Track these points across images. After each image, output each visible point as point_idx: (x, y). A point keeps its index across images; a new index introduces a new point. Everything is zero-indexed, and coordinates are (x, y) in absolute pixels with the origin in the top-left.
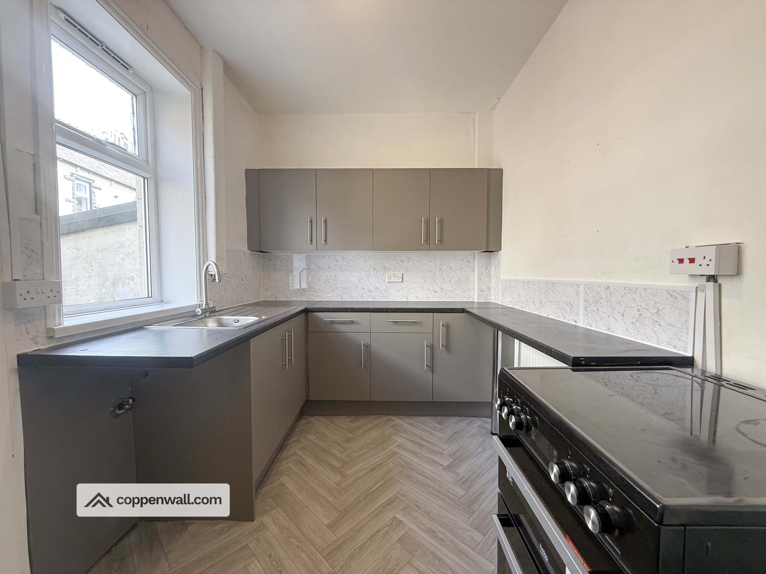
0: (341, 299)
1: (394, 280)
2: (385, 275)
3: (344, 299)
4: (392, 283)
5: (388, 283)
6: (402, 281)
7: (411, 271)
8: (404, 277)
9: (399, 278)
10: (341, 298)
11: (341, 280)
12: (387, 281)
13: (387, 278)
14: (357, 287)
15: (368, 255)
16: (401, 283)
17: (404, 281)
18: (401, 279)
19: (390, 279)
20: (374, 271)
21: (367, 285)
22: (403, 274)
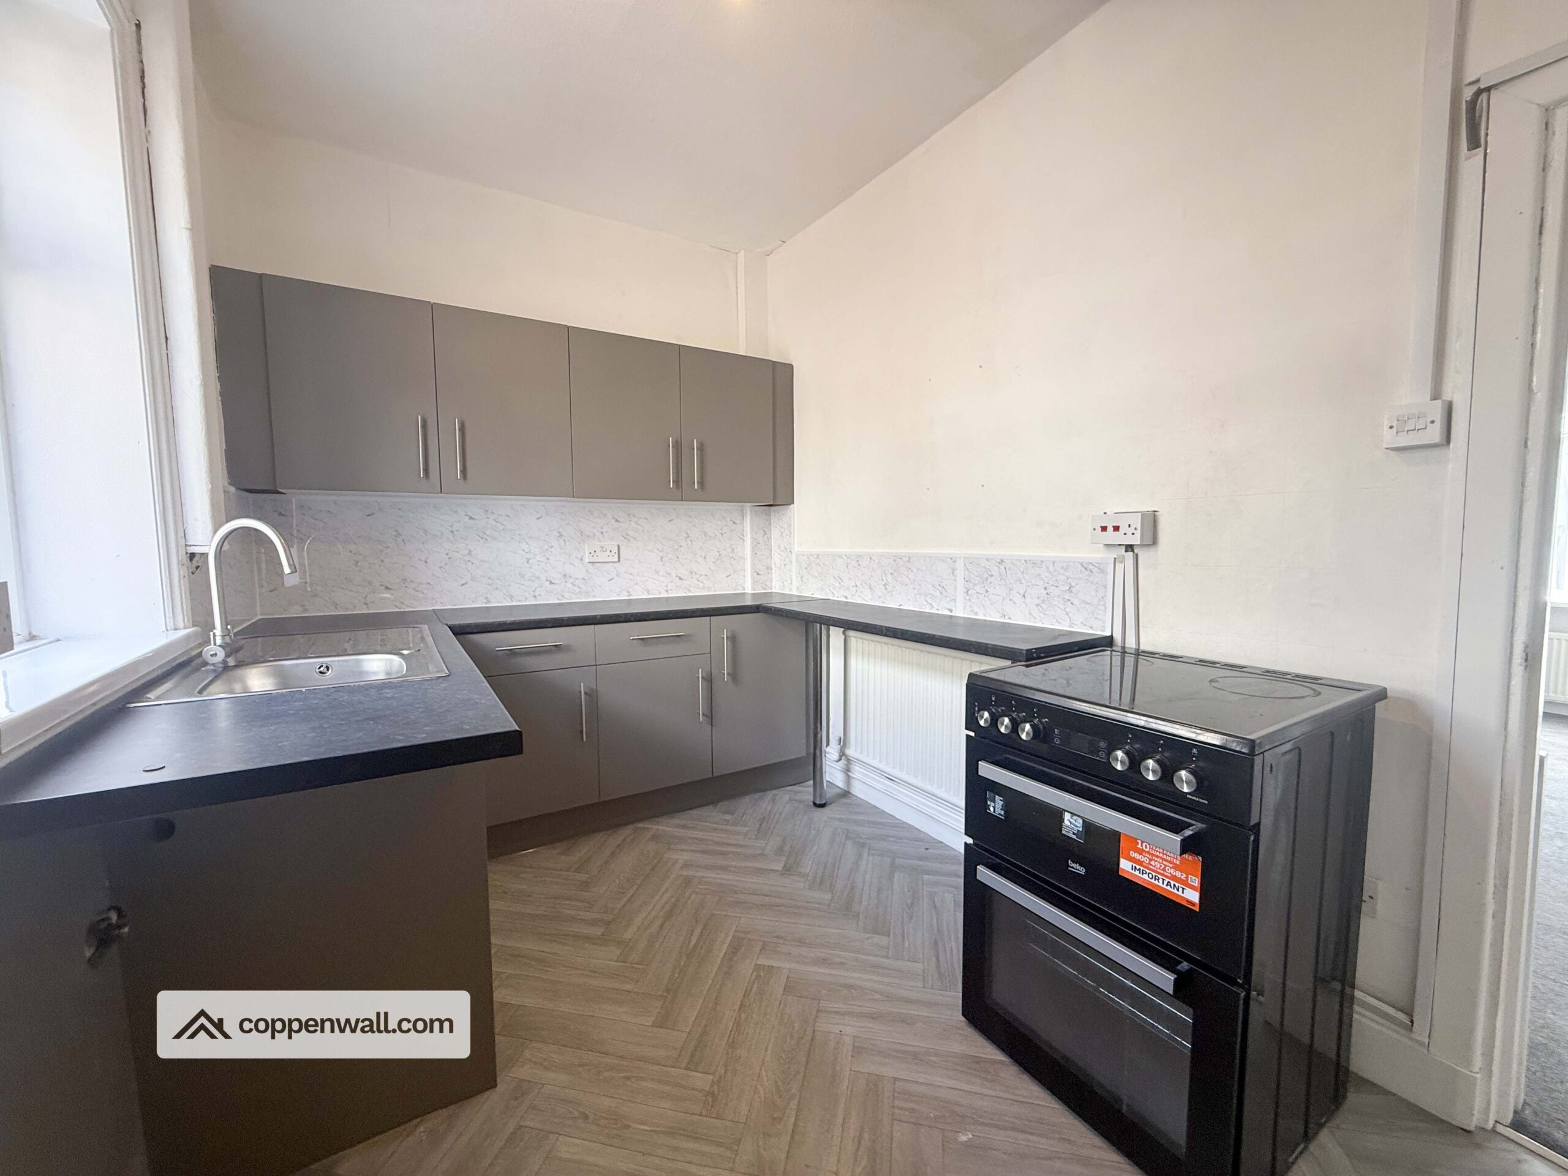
0: (486, 603)
1: (602, 557)
2: (584, 549)
3: (494, 603)
4: (598, 565)
5: (591, 565)
6: (619, 561)
7: (635, 539)
8: (621, 550)
9: (613, 553)
10: (485, 601)
11: (483, 561)
12: (587, 561)
13: (587, 553)
14: (522, 576)
15: (543, 506)
16: (615, 565)
17: (621, 560)
18: (616, 555)
19: (595, 556)
20: (558, 540)
21: (545, 571)
22: (619, 546)
